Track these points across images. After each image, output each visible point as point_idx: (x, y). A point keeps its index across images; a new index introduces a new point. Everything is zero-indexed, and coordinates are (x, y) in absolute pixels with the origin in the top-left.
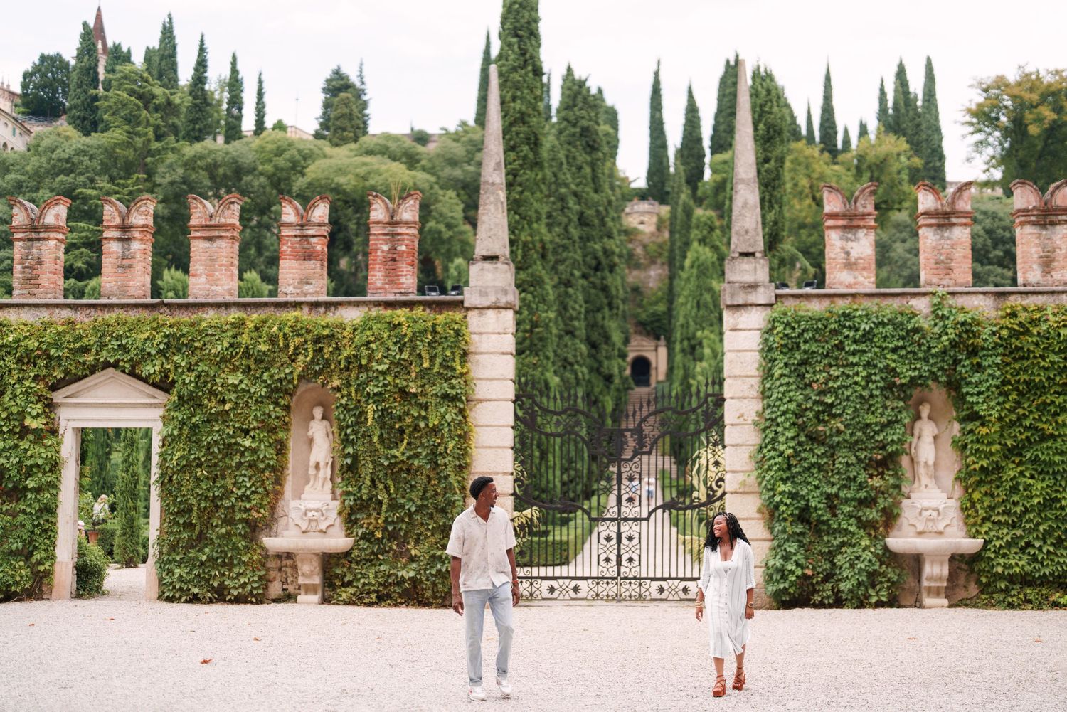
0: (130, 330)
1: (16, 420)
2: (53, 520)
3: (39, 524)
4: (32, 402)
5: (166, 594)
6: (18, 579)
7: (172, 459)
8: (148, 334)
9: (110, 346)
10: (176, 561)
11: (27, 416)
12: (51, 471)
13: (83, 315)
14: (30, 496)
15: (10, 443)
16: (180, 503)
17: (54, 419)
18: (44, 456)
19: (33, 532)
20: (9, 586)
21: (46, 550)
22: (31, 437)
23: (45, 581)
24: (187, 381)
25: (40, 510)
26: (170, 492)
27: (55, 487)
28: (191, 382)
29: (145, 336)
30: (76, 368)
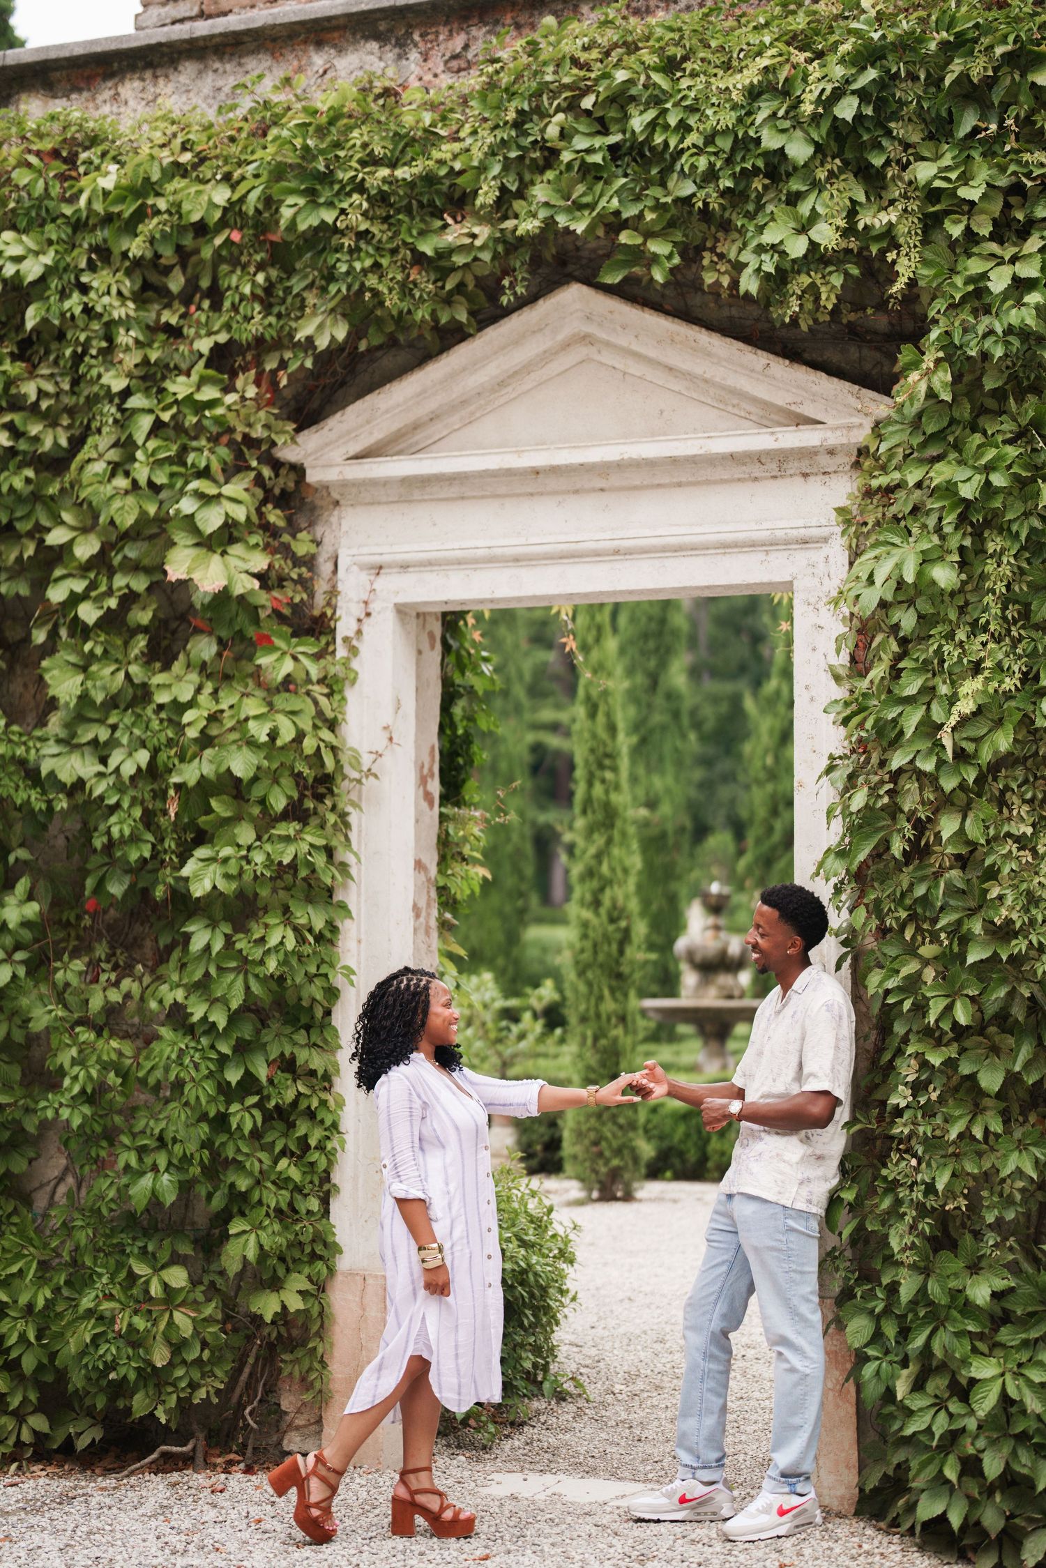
0: (671, 66)
1: (134, 567)
2: (317, 1062)
3: (249, 1083)
4: (205, 473)
5: (928, 1509)
6: (160, 1357)
7: (930, 728)
8: (763, 62)
9: (566, 156)
10: (968, 1308)
11: (182, 539)
12: (295, 812)
13: (437, 63)
14: (200, 936)
15: (108, 678)
16: (983, 970)
17: (309, 562)
18: (260, 732)
19: (221, 1122)
20: (121, 1389)
21: (287, 1215)
22: (204, 648)
23: (290, 1366)
24: (999, 282)
25: (250, 1008)
26: (921, 913)
27: (322, 895)
28: (1021, 286)
29: (751, 75)
30: (406, 289)
